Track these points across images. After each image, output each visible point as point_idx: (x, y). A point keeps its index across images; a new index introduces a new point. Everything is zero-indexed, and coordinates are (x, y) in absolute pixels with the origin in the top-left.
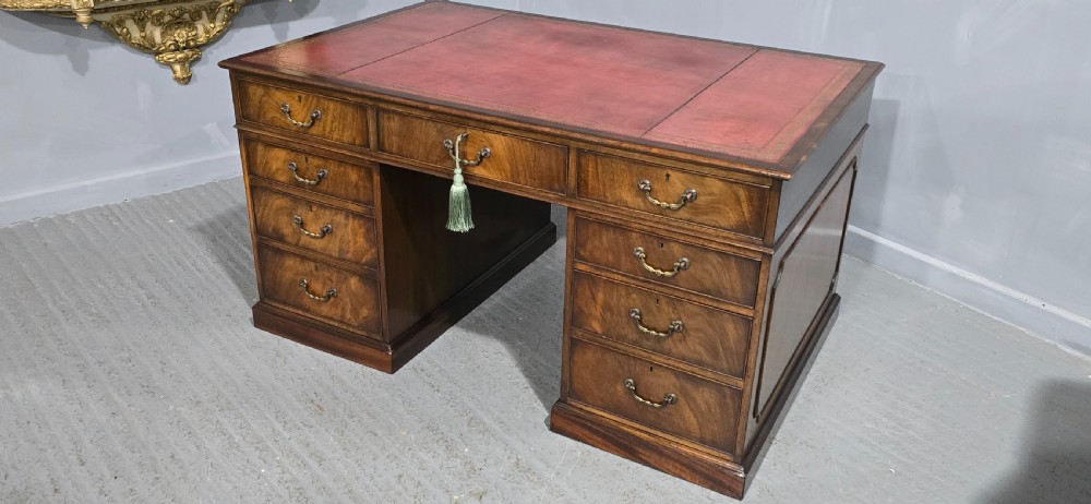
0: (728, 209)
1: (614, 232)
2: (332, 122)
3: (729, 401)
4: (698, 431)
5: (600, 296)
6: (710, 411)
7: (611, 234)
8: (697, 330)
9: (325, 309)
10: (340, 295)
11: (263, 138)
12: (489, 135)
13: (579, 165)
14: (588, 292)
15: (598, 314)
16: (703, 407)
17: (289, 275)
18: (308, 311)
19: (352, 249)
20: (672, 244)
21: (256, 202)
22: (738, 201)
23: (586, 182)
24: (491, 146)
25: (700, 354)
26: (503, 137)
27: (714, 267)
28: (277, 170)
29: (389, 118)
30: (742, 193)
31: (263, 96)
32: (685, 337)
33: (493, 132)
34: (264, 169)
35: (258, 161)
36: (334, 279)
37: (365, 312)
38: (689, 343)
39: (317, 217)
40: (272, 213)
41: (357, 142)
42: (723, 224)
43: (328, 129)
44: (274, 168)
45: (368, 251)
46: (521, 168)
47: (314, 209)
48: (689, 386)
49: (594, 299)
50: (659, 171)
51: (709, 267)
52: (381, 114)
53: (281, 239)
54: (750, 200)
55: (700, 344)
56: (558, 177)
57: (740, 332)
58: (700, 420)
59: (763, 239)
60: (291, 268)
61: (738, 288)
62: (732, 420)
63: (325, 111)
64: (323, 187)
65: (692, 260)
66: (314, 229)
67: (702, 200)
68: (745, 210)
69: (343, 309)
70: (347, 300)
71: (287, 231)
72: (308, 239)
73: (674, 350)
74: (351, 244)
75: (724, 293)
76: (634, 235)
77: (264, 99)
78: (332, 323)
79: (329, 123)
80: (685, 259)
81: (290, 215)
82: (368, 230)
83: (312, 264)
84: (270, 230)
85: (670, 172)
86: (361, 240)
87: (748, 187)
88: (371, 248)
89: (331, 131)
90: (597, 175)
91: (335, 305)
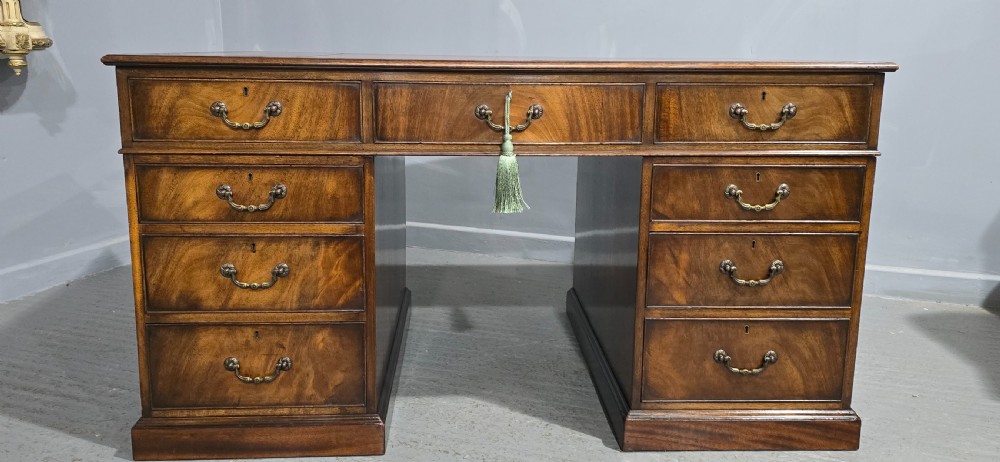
0: (830, 118)
1: (701, 173)
2: (300, 115)
3: (836, 338)
4: (802, 387)
5: (684, 257)
6: (815, 356)
7: (698, 179)
8: (800, 265)
9: (269, 394)
10: (297, 365)
11: (172, 160)
12: (540, 89)
13: (659, 105)
14: (668, 257)
15: (681, 280)
16: (807, 354)
17: (204, 360)
18: (236, 406)
19: (321, 292)
20: (770, 172)
21: (150, 262)
22: (841, 107)
23: (667, 122)
24: (544, 101)
25: (804, 292)
26: (559, 88)
27: (817, 187)
28: (196, 203)
29: (394, 93)
30: (844, 97)
31: (178, 98)
32: (785, 278)
33: (545, 84)
34: (172, 206)
35: (160, 197)
36: (286, 344)
37: (339, 377)
38: (791, 283)
39: (264, 257)
40: (179, 271)
41: (341, 134)
42: (825, 136)
43: (292, 126)
44: (190, 201)
45: (348, 286)
46: (583, 122)
47: (260, 246)
48: (790, 335)
49: (676, 262)
50: (753, 91)
51: (811, 188)
52: (381, 90)
53: (195, 306)
54: (853, 102)
55: (803, 281)
56: (632, 123)
57: (846, 253)
58: (804, 372)
59: (868, 141)
60: (207, 350)
61: (842, 204)
62: (840, 359)
63: (288, 102)
64: (278, 211)
65: (792, 185)
66: (258, 276)
67: (802, 115)
68: (847, 114)
69: (302, 385)
70: (310, 369)
71: (207, 292)
72: (246, 294)
73: (773, 298)
74: (321, 284)
75: (827, 212)
76: (726, 172)
77: (181, 102)
78: (279, 412)
79: (294, 118)
80: (784, 185)
81: (213, 266)
82: (350, 256)
83: (250, 332)
84: (174, 297)
85: (766, 90)
86: (337, 273)
87: (850, 89)
88: (355, 280)
89: (298, 127)
90: (681, 109)
91: (286, 383)
